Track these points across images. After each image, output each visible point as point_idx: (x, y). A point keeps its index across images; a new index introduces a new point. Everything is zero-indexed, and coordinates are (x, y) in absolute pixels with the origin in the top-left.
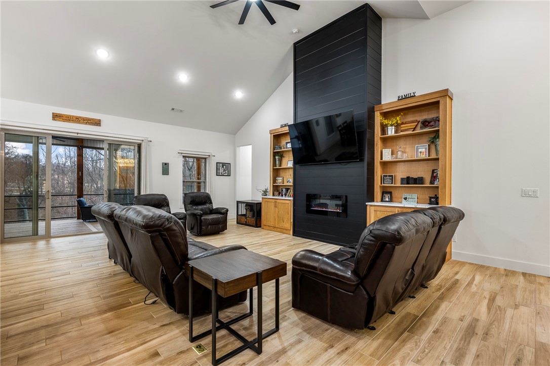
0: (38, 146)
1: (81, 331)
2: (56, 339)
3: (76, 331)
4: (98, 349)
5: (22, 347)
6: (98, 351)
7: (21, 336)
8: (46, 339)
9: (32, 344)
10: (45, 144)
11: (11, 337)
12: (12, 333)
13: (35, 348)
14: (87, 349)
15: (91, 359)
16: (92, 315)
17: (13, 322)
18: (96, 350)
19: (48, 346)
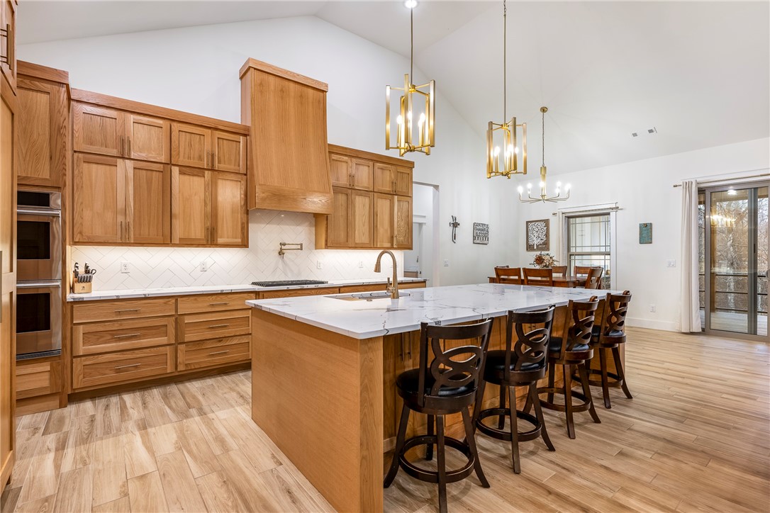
0: (756, 202)
1: (699, 472)
2: (665, 460)
3: (694, 467)
4: (697, 505)
5: (631, 445)
6: (696, 507)
7: (639, 434)
8: (656, 453)
9: (641, 448)
10: (767, 196)
11: (632, 430)
12: (636, 427)
13: (639, 453)
14: (685, 495)
15: (679, 507)
16: (733, 465)
17: (645, 419)
18: (694, 504)
19: (652, 461)
